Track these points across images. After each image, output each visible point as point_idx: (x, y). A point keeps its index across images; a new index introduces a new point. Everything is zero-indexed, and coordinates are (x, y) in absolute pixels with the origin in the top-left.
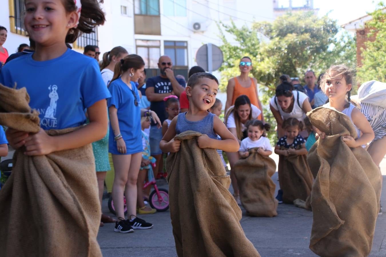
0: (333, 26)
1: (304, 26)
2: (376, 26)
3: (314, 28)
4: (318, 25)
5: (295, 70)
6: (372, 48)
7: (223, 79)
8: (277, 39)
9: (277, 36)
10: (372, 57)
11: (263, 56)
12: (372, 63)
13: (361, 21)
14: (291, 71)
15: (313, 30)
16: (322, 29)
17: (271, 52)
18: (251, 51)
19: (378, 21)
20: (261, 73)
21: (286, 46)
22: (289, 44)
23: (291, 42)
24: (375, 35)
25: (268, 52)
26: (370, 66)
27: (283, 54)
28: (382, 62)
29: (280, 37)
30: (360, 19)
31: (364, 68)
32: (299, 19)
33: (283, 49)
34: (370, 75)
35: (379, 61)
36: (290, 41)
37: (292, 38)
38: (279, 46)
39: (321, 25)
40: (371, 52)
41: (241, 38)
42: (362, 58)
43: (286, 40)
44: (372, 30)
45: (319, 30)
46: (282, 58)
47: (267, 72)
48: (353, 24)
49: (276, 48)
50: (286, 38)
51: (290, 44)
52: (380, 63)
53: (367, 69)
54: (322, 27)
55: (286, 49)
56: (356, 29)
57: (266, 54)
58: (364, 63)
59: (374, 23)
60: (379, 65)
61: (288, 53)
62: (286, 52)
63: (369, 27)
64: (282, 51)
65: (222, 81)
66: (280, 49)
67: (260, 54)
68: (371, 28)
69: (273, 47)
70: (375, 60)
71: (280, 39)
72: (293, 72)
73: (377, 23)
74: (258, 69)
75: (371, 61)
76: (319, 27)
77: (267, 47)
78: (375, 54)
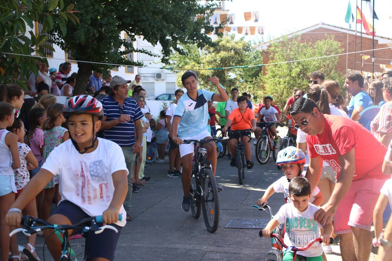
0: (248, 47)
1: (231, 47)
2: (275, 51)
3: (236, 48)
4: (239, 46)
5: (224, 74)
7: (178, 78)
8: (214, 54)
9: (213, 52)
10: (272, 71)
11: (205, 65)
12: (272, 74)
13: (265, 45)
14: (222, 75)
15: (236, 49)
16: (242, 49)
17: (210, 63)
18: (195, 59)
19: (275, 48)
20: (203, 75)
21: (220, 59)
22: (221, 57)
23: (223, 57)
24: (274, 55)
25: (208, 62)
26: (271, 75)
28: (278, 74)
30: (265, 43)
31: (267, 76)
32: (228, 42)
33: (218, 61)
34: (271, 82)
35: (276, 73)
36: (222, 56)
37: (223, 54)
38: (215, 59)
39: (241, 46)
40: (272, 68)
41: (187, 49)
42: (266, 70)
43: (220, 55)
44: (272, 54)
45: (240, 49)
46: (217, 66)
47: (207, 75)
48: (260, 46)
49: (213, 60)
50: (220, 54)
52: (277, 75)
53: (270, 78)
54: (242, 47)
55: (219, 61)
56: (262, 50)
57: (206, 63)
58: (267, 73)
59: (274, 49)
60: (276, 75)
61: (220, 64)
62: (219, 63)
63: (270, 51)
65: (178, 79)
66: (215, 61)
67: (203, 63)
68: (272, 52)
69: (211, 59)
70: (274, 73)
71: (215, 54)
72: (223, 75)
73: (275, 49)
74: (201, 73)
75: (271, 73)
76: (240, 48)
77: (207, 60)
78: (274, 69)
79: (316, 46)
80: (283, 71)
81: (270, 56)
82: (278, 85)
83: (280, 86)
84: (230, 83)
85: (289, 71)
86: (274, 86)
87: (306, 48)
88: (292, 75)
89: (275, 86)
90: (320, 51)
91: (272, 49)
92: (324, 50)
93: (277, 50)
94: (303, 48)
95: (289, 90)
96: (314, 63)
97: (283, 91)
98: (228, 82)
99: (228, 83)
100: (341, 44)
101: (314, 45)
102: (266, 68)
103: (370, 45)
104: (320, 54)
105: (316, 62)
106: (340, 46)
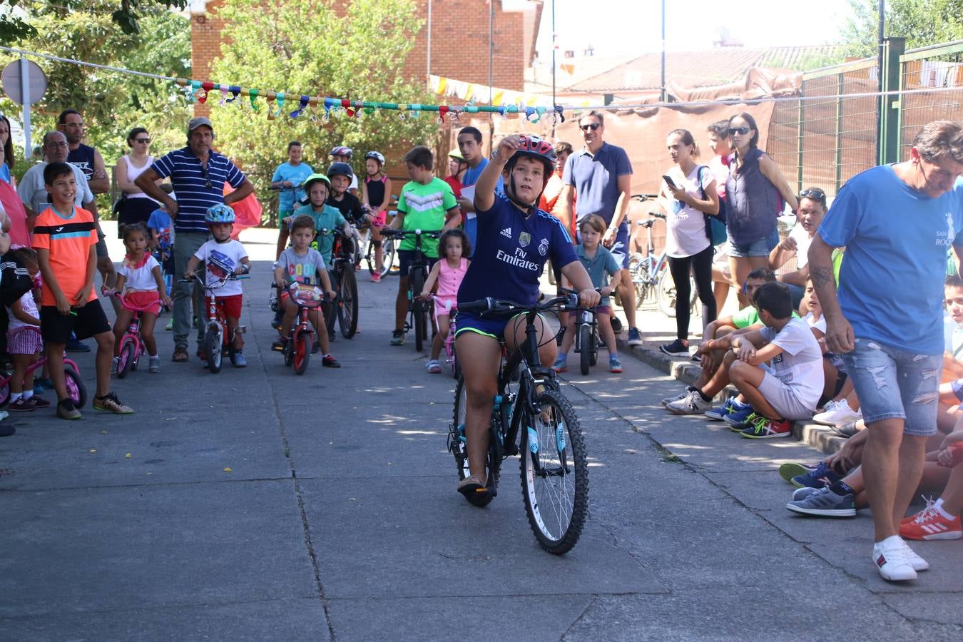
6: (229, 58)
10: (233, 73)
12: (232, 83)
21: (70, 34)
22: (74, 29)
23: (80, 26)
24: (232, 30)
27: (65, 48)
29: (54, 13)
33: (64, 39)
36: (77, 25)
42: (210, 71)
44: (227, 25)
49: (49, 35)
50: (69, 21)
51: (78, 30)
55: (69, 38)
56: (191, 13)
59: (232, 12)
62: (69, 44)
64: (62, 43)
68: (228, 20)
69: (44, 34)
70: (237, 79)
72: (80, 81)
75: (230, 80)
78: (237, 68)
79: (353, 9)
80: (267, 75)
81: (223, 32)
82: (253, 116)
83: (259, 117)
84: (100, 104)
85: (283, 77)
86: (242, 117)
87: (319, 12)
88: (291, 88)
89: (245, 118)
90: (367, 20)
91: (226, 12)
92: (377, 20)
93: (241, 15)
94: (313, 11)
95: (282, 129)
96: (348, 55)
97: (269, 131)
98: (94, 102)
99: (95, 105)
100: (418, 6)
101: (349, 5)
102: (209, 65)
103: (480, 14)
104: (365, 30)
105: (357, 54)
106: (415, 13)
